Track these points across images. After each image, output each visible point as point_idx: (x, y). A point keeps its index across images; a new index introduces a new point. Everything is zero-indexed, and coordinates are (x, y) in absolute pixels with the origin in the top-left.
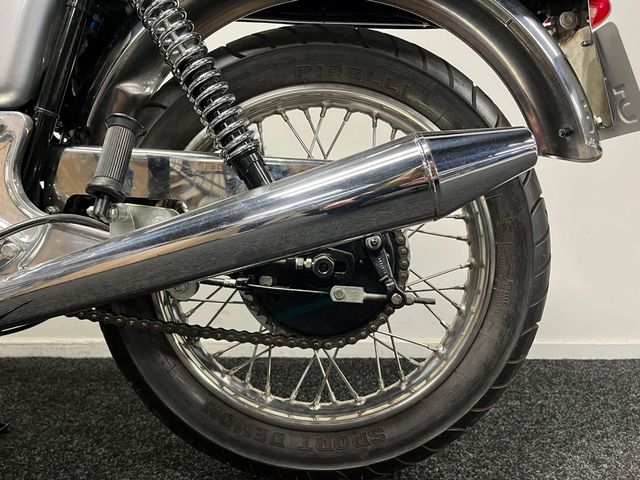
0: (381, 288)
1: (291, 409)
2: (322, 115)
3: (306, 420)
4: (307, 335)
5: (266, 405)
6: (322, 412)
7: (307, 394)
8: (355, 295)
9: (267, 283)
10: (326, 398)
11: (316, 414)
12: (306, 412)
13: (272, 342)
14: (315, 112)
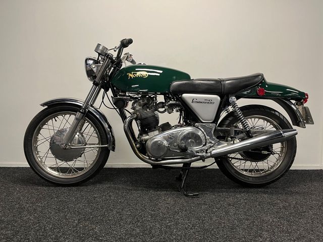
8: (266, 152)
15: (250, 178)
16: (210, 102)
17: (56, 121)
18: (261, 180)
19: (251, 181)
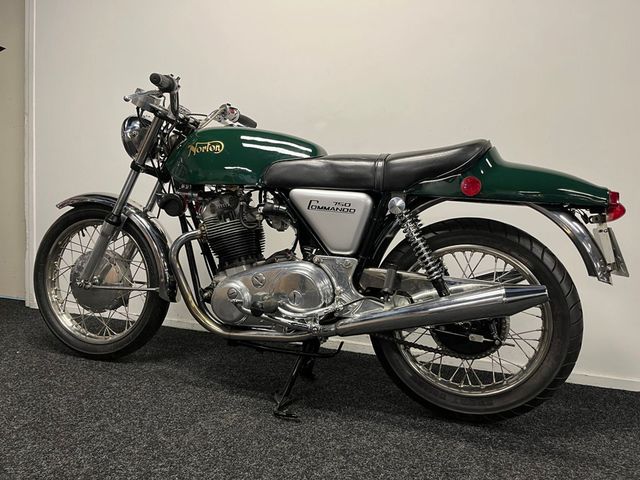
0: (491, 337)
1: (449, 385)
2: (471, 255)
3: (456, 391)
4: (458, 353)
5: (438, 381)
6: (464, 389)
7: (457, 380)
8: (480, 339)
9: (442, 330)
10: (466, 383)
11: (462, 389)
12: (457, 387)
13: (443, 353)
14: (468, 253)
15: (447, 397)
16: (346, 208)
17: (84, 235)
18: (476, 407)
19: (449, 405)
